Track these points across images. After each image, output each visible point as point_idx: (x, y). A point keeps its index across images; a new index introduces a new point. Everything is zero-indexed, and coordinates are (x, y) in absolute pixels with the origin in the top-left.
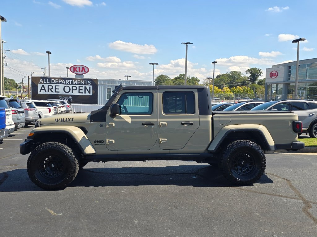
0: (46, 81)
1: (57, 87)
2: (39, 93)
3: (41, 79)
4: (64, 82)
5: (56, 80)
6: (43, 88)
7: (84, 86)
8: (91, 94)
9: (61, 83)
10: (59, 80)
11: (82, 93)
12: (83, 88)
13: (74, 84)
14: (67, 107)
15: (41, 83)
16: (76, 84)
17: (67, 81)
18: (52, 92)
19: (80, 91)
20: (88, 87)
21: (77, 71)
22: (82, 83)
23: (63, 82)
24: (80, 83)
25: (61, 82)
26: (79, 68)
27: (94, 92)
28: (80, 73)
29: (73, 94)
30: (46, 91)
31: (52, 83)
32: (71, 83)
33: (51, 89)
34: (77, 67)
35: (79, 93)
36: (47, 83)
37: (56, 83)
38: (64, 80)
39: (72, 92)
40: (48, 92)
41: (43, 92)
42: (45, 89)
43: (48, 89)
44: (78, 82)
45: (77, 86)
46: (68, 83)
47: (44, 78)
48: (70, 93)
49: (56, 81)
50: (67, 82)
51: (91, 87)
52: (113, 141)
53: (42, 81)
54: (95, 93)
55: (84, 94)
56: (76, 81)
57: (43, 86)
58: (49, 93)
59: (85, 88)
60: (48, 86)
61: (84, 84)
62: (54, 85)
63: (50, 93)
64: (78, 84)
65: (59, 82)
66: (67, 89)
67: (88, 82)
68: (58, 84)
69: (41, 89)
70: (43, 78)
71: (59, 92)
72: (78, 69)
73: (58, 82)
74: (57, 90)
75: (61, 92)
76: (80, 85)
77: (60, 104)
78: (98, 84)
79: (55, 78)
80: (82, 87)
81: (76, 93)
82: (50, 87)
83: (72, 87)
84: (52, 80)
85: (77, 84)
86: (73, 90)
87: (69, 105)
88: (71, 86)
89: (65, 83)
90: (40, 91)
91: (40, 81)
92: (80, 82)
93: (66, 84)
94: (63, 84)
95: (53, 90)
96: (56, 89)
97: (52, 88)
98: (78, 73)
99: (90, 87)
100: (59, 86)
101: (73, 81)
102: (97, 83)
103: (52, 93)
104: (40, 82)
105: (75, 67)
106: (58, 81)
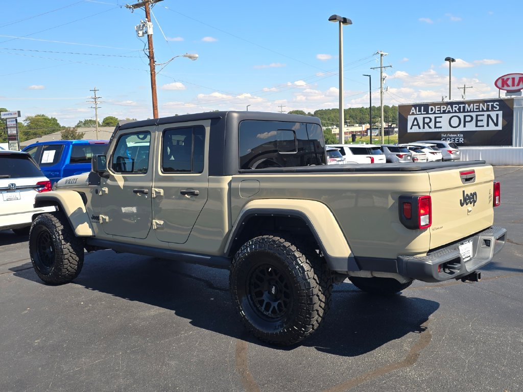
0: (420, 111)
1: (438, 120)
2: (409, 131)
3: (413, 108)
4: (451, 109)
5: (437, 107)
6: (416, 122)
7: (486, 113)
8: (500, 128)
9: (444, 112)
10: (442, 107)
11: (483, 126)
12: (485, 118)
13: (468, 112)
14: (449, 152)
15: (413, 114)
16: (470, 111)
17: (456, 107)
18: (430, 127)
19: (478, 122)
20: (493, 114)
21: (508, 86)
22: (482, 109)
23: (448, 110)
24: (479, 109)
25: (445, 110)
26: (513, 79)
27: (506, 123)
28: (515, 88)
29: (465, 129)
30: (419, 128)
31: (430, 112)
32: (462, 111)
33: (427, 124)
34: (508, 79)
35: (477, 126)
36: (422, 113)
37: (436, 112)
38: (449, 106)
39: (465, 126)
40: (424, 128)
41: (415, 129)
42: (418, 125)
43: (424, 123)
44: (475, 107)
45: (474, 115)
46: (457, 111)
47: (418, 106)
48: (461, 129)
49: (437, 109)
50: (456, 109)
51: (500, 113)
52: (107, 218)
53: (414, 111)
54: (507, 125)
55: (486, 128)
56: (472, 105)
57: (416, 119)
58: (425, 131)
59: (489, 116)
60: (424, 118)
61: (485, 109)
62: (432, 116)
63: (427, 130)
64: (475, 110)
65: (442, 109)
66: (455, 122)
67: (495, 105)
68: (440, 113)
69: (413, 125)
70: (415, 106)
71: (441, 127)
72: (510, 82)
73: (440, 111)
74: (438, 125)
75: (445, 127)
76: (479, 111)
77: (429, 148)
78: (515, 106)
79: (434, 104)
80: (483, 115)
81: (471, 127)
82: (427, 120)
83: (465, 117)
84: (430, 107)
85: (473, 111)
86: (465, 122)
87: (451, 149)
88: (461, 115)
89: (451, 111)
90: (411, 128)
91: (412, 111)
92: (479, 106)
93: (453, 113)
94: (449, 112)
95: (432, 124)
96: (436, 122)
97: (431, 121)
98: (511, 88)
99: (497, 115)
100: (441, 117)
101: (467, 105)
102: (513, 105)
103: (430, 130)
104: (411, 113)
105: (505, 78)
106: (440, 108)
